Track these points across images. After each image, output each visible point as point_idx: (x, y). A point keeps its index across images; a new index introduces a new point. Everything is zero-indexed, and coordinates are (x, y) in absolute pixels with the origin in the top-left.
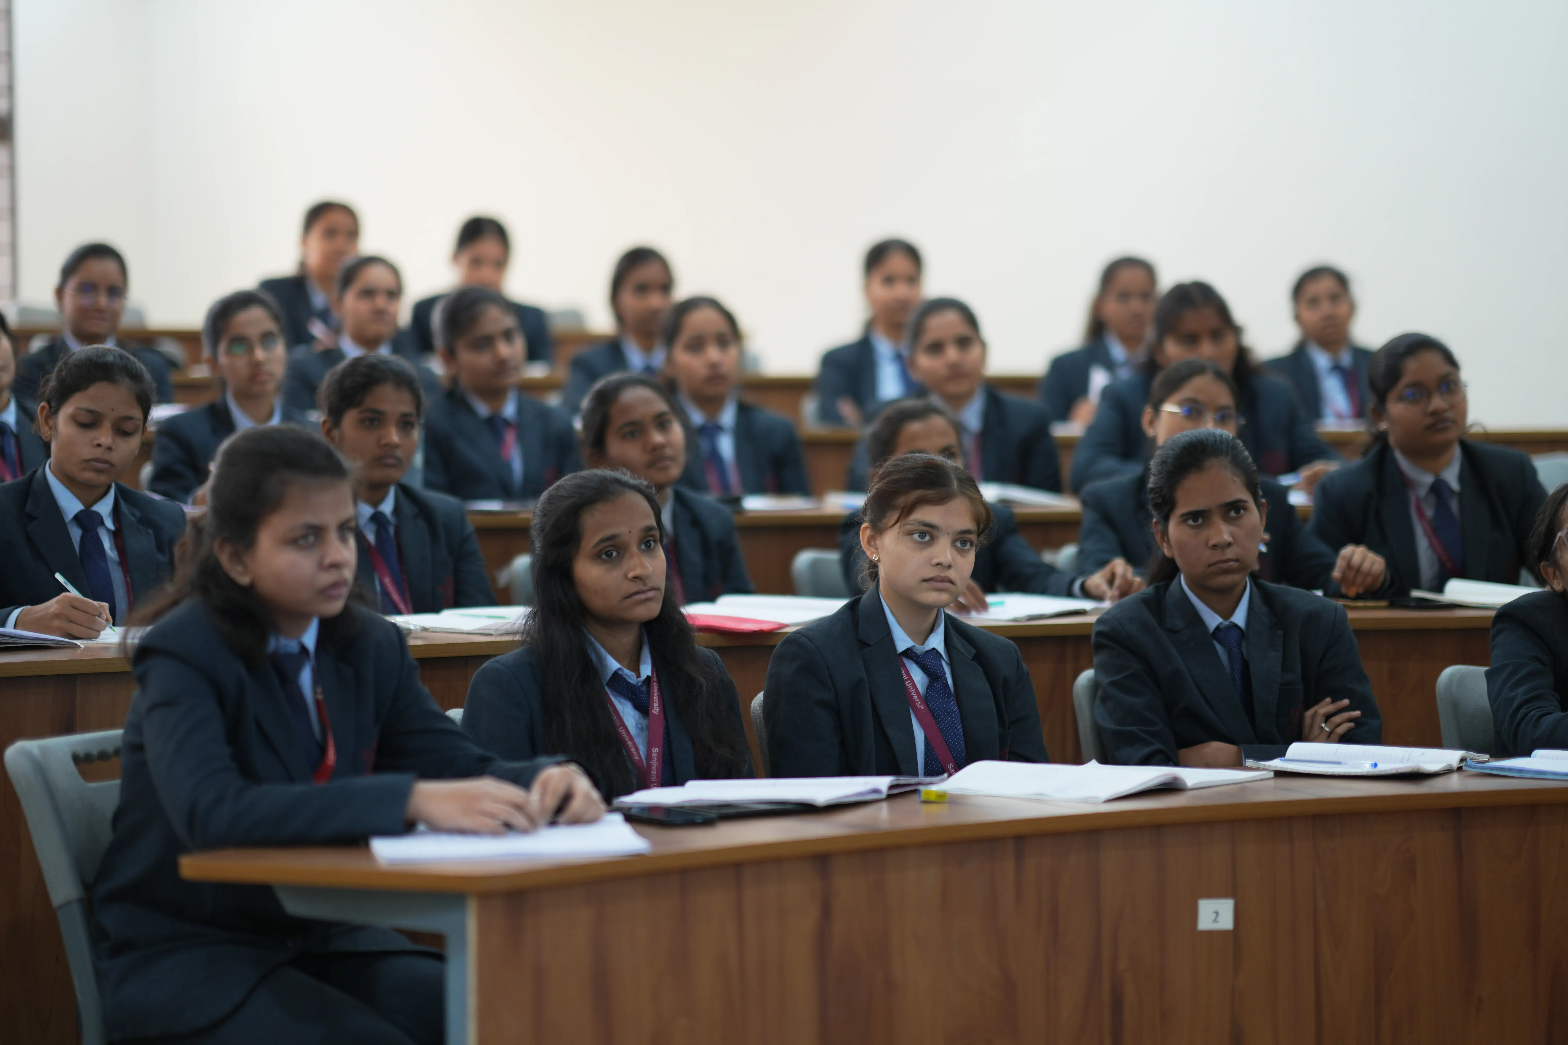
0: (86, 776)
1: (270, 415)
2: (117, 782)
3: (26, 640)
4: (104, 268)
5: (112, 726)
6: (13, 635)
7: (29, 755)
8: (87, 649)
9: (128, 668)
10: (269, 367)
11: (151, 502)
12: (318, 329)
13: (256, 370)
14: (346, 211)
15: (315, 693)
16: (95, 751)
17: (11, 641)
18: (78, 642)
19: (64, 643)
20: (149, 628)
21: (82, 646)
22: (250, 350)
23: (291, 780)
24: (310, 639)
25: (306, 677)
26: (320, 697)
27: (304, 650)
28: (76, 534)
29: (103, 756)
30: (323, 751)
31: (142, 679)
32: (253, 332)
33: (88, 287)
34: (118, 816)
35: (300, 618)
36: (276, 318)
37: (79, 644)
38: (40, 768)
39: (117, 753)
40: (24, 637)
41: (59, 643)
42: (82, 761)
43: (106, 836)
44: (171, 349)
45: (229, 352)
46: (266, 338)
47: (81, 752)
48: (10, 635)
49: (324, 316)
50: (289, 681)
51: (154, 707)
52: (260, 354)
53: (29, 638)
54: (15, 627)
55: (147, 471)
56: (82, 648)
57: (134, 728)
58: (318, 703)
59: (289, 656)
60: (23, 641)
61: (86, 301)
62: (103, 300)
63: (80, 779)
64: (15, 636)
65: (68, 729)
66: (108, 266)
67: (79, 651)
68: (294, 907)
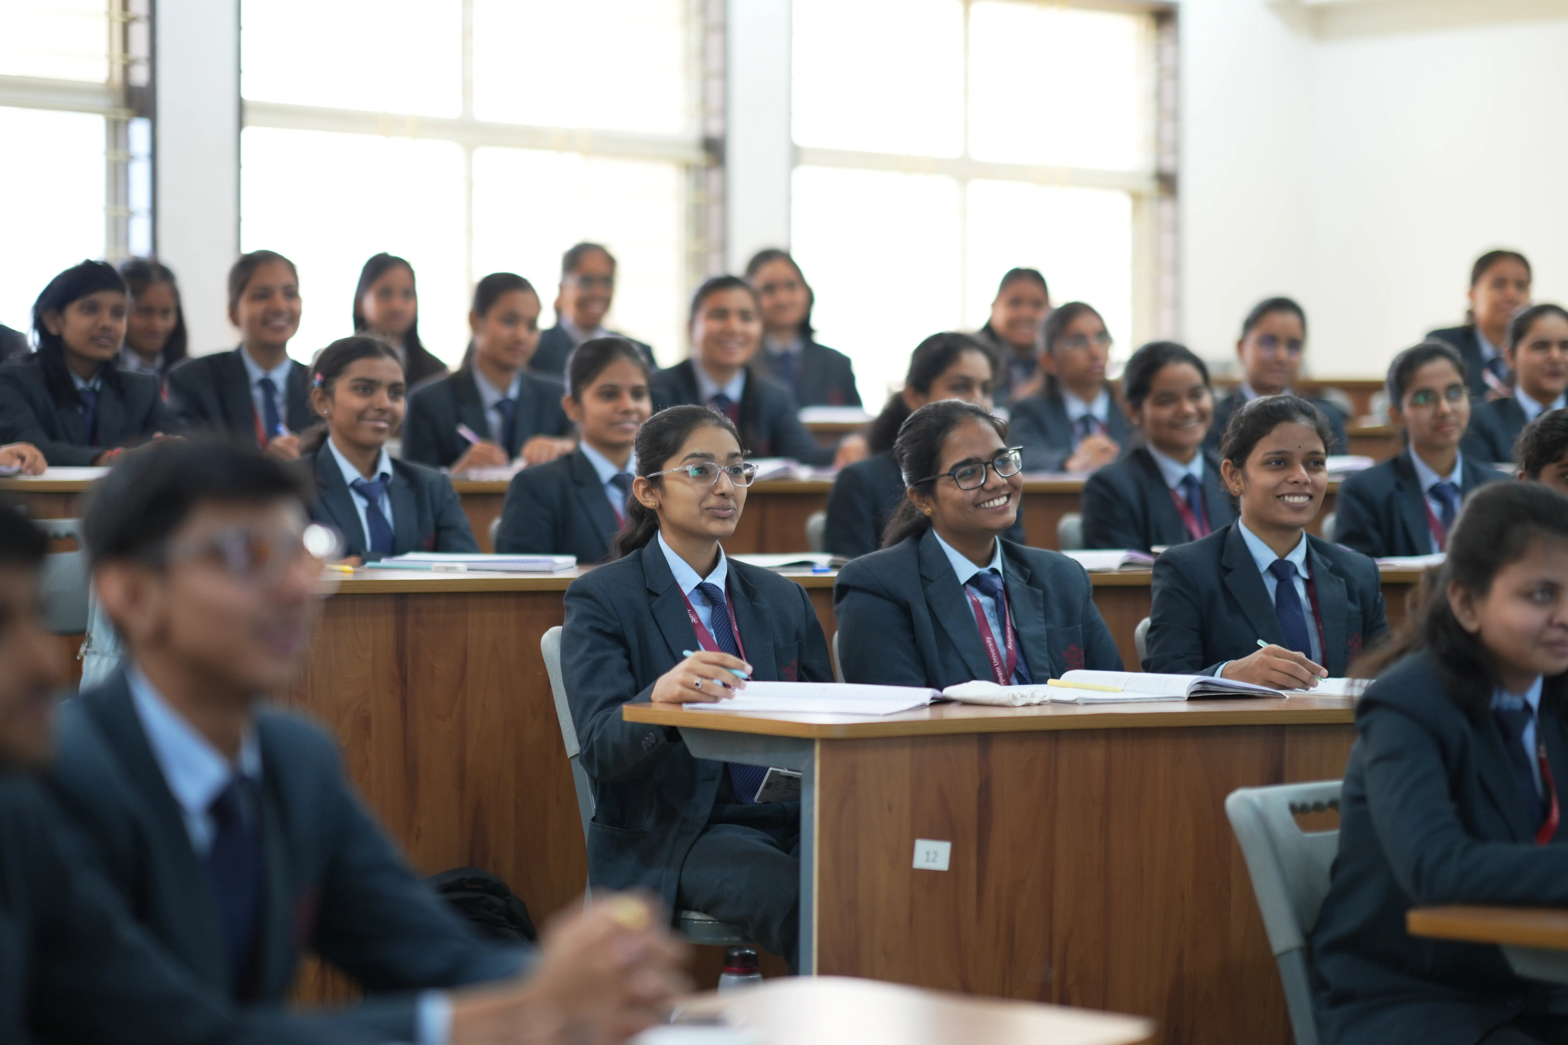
0: (1305, 827)
1: (1452, 468)
2: (1335, 833)
3: (1234, 689)
4: (1283, 321)
5: (1332, 777)
6: (1221, 684)
7: (1250, 803)
8: (1291, 699)
9: (1351, 719)
10: (1452, 419)
11: (1341, 553)
12: (1491, 380)
13: (1440, 422)
14: (1519, 259)
15: (1538, 750)
16: (1310, 802)
17: (1220, 690)
18: (1283, 692)
19: (1271, 693)
20: (1374, 681)
21: (1287, 696)
22: (1437, 402)
23: (1514, 838)
24: (1534, 696)
25: (1529, 735)
26: (1543, 755)
27: (1527, 707)
28: (1271, 584)
29: (1318, 807)
30: (1546, 811)
31: (1365, 731)
32: (1439, 384)
33: (1270, 340)
34: (1336, 867)
35: (1526, 675)
36: (1461, 370)
37: (1284, 695)
38: (1261, 816)
39: (1333, 804)
40: (1232, 687)
41: (1267, 693)
42: (1299, 810)
43: (1324, 887)
44: (1339, 399)
45: (1414, 405)
46: (1452, 390)
47: (1298, 801)
48: (1219, 683)
49: (1493, 365)
50: (1512, 737)
51: (1377, 760)
52: (1446, 406)
53: (1237, 687)
54: (1221, 676)
55: (1329, 522)
56: (1287, 699)
57: (1356, 780)
58: (1541, 762)
59: (1511, 712)
60: (1232, 690)
61: (1266, 354)
62: (1283, 353)
63: (1296, 830)
64: (1226, 685)
65: (1276, 778)
66: (1288, 320)
67: (1284, 702)
68: (1522, 968)
